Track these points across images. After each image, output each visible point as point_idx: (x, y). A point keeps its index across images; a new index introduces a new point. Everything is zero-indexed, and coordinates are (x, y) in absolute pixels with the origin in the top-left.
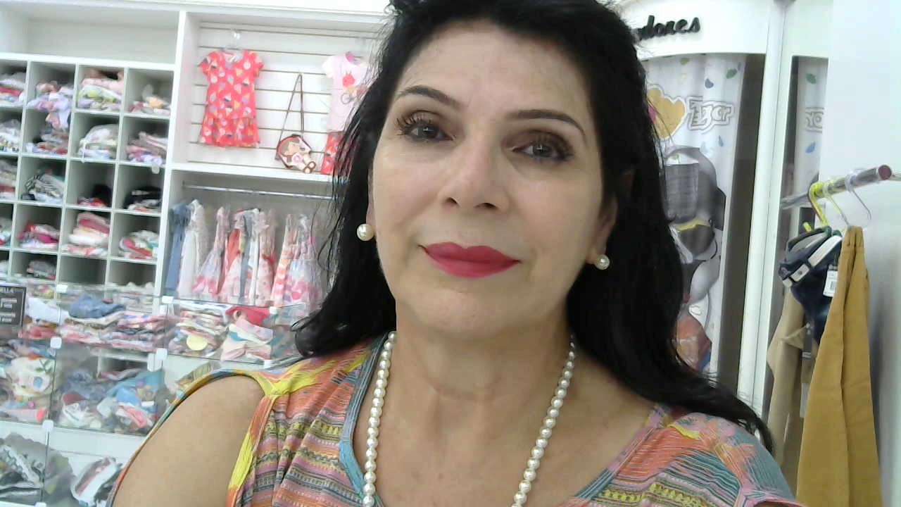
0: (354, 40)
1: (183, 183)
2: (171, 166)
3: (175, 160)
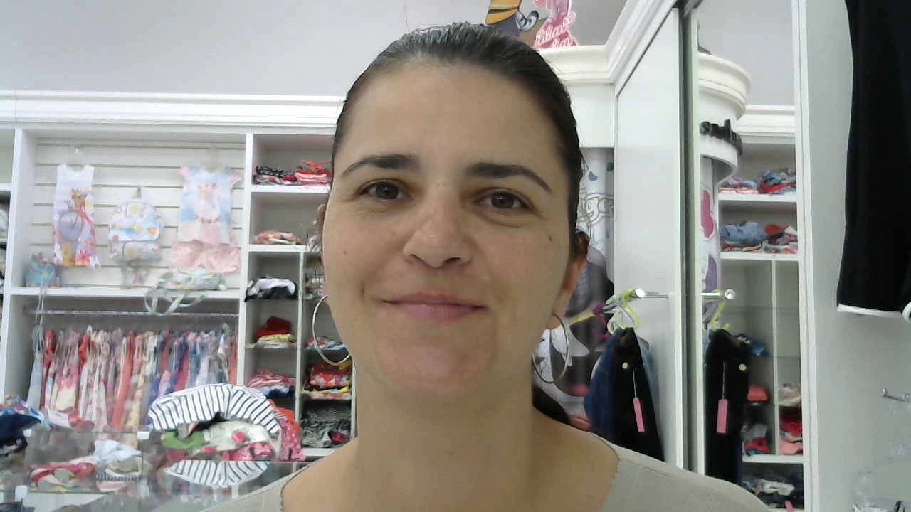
0: (205, 150)
2: (9, 292)
3: (14, 285)
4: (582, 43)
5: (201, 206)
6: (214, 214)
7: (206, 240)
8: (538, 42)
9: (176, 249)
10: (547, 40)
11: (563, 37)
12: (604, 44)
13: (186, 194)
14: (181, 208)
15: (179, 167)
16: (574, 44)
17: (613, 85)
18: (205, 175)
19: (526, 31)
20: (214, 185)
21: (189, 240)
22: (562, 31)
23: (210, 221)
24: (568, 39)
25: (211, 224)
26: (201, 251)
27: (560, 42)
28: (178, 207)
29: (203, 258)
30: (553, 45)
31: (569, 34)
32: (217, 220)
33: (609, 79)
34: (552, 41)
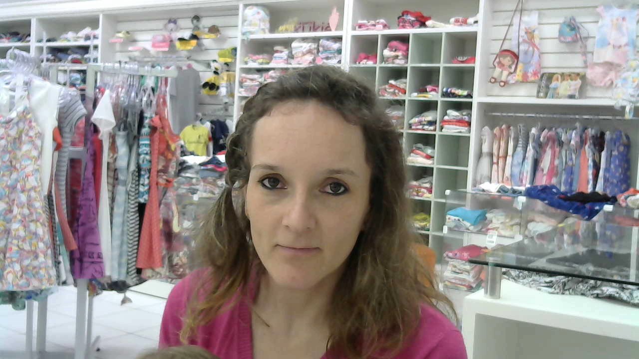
1: (485, 111)
2: (476, 100)
3: (480, 95)
5: (613, 36)
6: (624, 40)
7: (616, 61)
9: (592, 68)
13: (602, 26)
14: (597, 38)
15: (596, 7)
18: (617, 12)
20: (624, 19)
21: (601, 61)
23: (620, 47)
25: (620, 49)
26: (611, 70)
28: (594, 37)
29: (612, 75)
32: (626, 45)
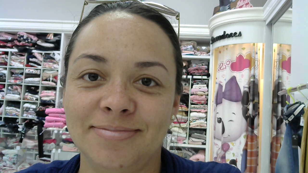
4: (254, 6)
8: (238, 6)
10: (241, 5)
11: (247, 4)
12: (263, 6)
16: (251, 7)
17: (265, 21)
19: (233, 2)
22: (247, 2)
24: (249, 5)
27: (246, 6)
30: (243, 7)
31: (250, 3)
33: (264, 19)
34: (243, 5)
